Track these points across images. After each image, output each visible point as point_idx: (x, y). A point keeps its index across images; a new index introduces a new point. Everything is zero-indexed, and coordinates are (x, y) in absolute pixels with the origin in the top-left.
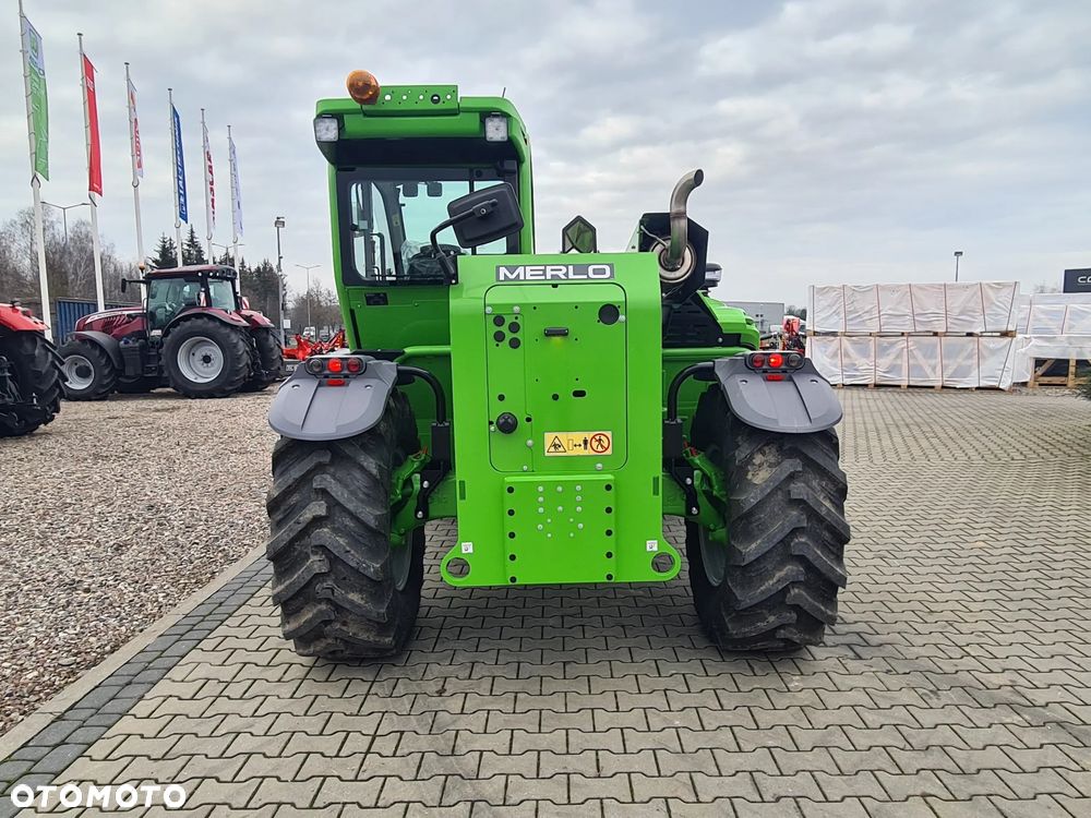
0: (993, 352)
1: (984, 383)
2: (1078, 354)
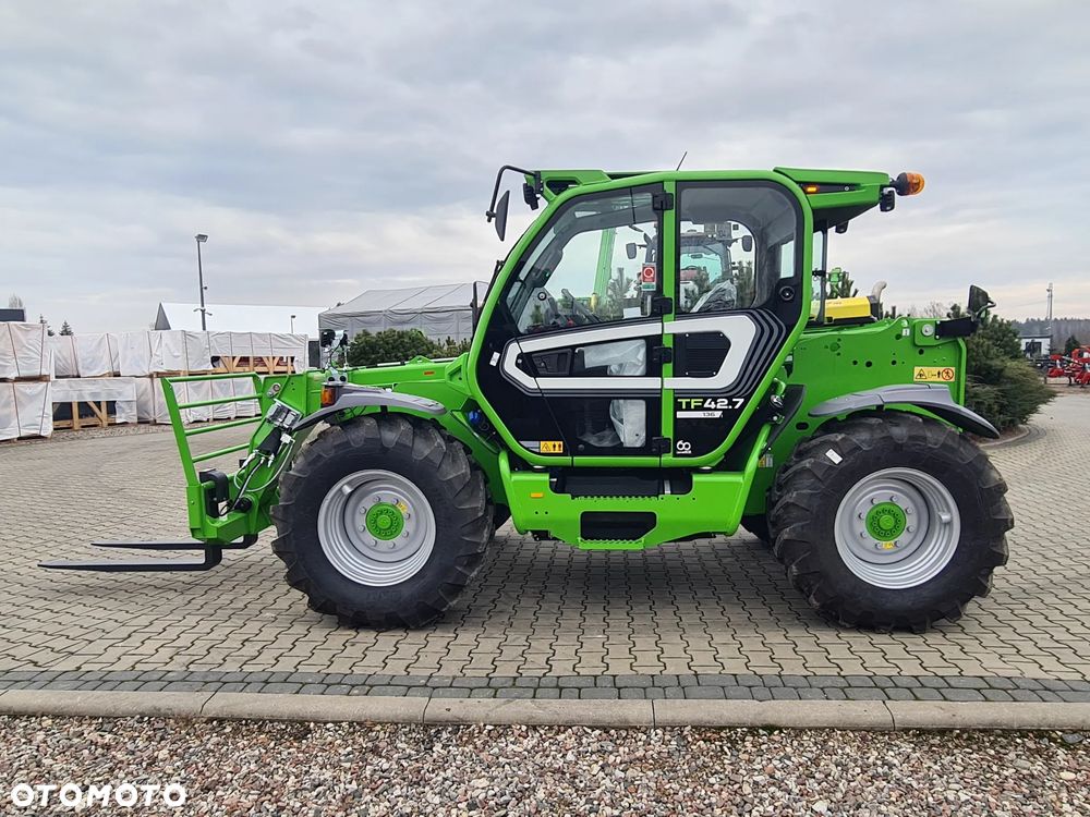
0: (32, 398)
1: (24, 433)
2: (79, 396)
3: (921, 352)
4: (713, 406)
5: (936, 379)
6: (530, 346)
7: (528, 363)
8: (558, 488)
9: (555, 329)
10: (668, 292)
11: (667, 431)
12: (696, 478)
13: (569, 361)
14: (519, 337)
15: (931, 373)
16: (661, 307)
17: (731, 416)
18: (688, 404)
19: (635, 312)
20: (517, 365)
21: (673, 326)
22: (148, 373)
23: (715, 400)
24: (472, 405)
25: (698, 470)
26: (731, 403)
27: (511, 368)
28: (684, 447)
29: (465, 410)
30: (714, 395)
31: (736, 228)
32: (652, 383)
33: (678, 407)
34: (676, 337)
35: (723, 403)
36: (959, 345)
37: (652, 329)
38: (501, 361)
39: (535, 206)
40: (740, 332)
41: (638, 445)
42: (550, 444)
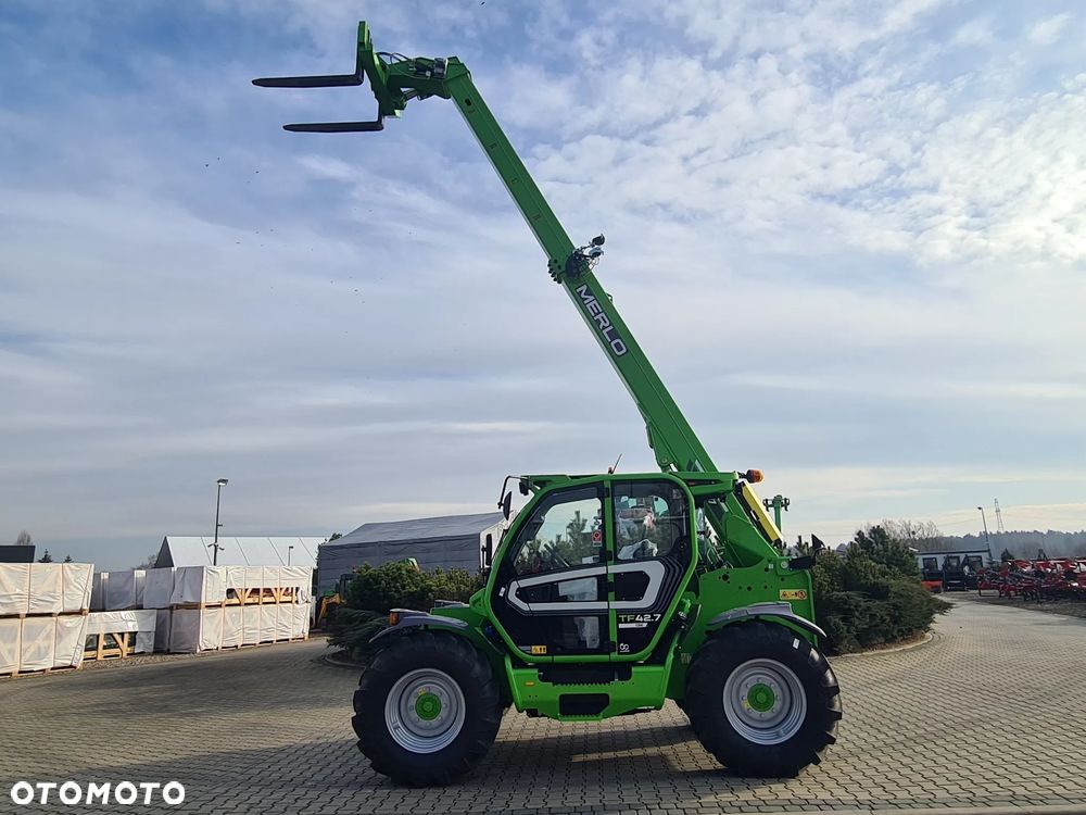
0: (69, 631)
1: (58, 664)
2: (105, 628)
3: (783, 580)
4: (641, 619)
5: (794, 597)
6: (525, 583)
7: (524, 594)
8: (543, 679)
9: (540, 573)
10: (610, 547)
11: (613, 637)
12: (633, 669)
13: (550, 592)
14: (518, 578)
15: (791, 593)
16: (605, 557)
17: (653, 626)
18: (626, 619)
19: (588, 560)
20: (516, 595)
21: (613, 569)
22: (168, 606)
23: (642, 615)
24: (487, 623)
25: (635, 663)
26: (652, 617)
27: (512, 597)
28: (624, 647)
29: (482, 627)
30: (642, 612)
31: (657, 500)
32: (603, 605)
33: (619, 621)
34: (616, 575)
35: (648, 617)
36: (805, 574)
37: (601, 570)
38: (506, 593)
39: (526, 494)
40: (656, 572)
41: (595, 646)
42: (538, 647)
